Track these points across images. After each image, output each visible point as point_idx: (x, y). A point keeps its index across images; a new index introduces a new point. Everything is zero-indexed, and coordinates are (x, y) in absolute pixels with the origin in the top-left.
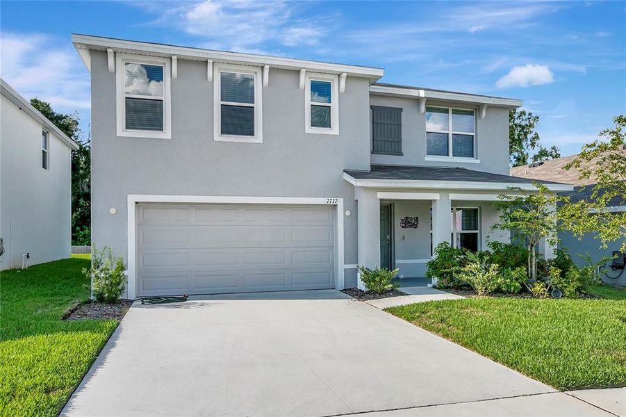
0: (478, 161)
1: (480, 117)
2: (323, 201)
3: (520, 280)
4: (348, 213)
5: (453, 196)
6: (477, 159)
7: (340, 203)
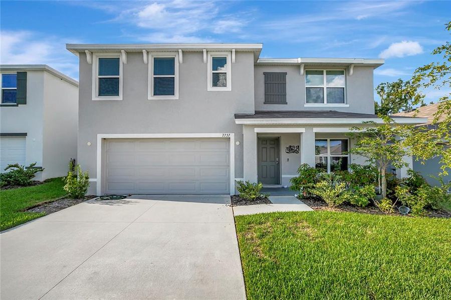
0: (348, 106)
1: (349, 74)
2: (220, 135)
3: (368, 196)
4: (238, 143)
5: (316, 130)
6: (346, 104)
7: (232, 136)
